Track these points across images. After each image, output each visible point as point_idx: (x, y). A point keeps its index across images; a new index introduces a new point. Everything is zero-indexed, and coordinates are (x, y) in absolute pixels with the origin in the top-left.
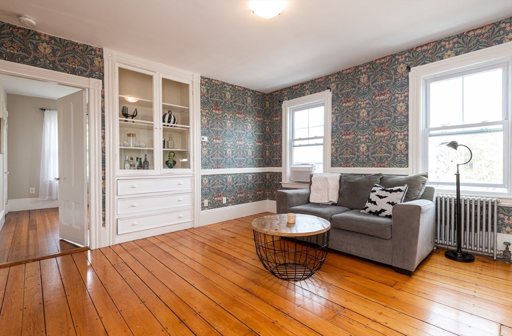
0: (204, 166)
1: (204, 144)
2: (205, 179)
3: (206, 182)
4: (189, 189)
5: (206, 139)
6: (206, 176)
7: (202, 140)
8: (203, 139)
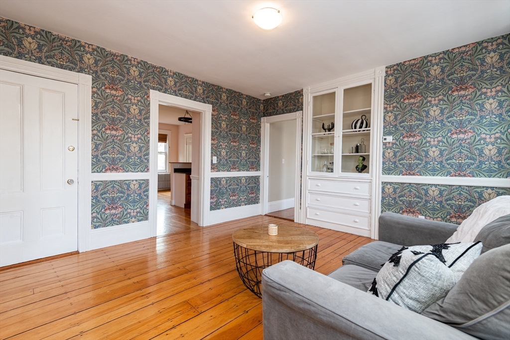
0: (387, 170)
1: (388, 145)
2: (389, 186)
3: (389, 190)
4: (366, 194)
5: (390, 139)
6: (391, 183)
7: (384, 141)
8: (385, 139)
